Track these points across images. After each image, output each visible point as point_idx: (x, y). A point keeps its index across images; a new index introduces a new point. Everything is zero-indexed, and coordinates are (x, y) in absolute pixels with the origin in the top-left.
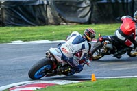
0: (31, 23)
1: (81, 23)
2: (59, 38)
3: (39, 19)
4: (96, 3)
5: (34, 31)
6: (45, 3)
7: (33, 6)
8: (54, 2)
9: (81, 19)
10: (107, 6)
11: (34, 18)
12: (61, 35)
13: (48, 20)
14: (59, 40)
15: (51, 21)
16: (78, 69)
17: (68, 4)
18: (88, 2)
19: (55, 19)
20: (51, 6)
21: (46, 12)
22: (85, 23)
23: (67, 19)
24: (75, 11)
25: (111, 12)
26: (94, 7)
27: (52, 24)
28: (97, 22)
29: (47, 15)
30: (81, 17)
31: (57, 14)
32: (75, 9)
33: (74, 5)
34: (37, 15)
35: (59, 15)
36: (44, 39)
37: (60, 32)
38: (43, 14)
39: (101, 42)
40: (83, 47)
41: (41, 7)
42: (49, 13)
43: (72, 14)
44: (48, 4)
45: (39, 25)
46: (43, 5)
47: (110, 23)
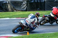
0: (1, 11)
1: (22, 11)
2: (13, 17)
3: (5, 9)
4: (29, 2)
5: (3, 14)
6: (7, 2)
7: (2, 4)
8: (11, 2)
9: (23, 9)
10: (33, 4)
11: (3, 9)
12: (14, 16)
13: (8, 9)
14: (13, 18)
15: (10, 10)
16: (33, 29)
17: (17, 3)
18: (26, 2)
19: (12, 9)
20: (10, 4)
21: (8, 6)
22: (24, 11)
23: (17, 9)
24: (20, 6)
25: (35, 6)
26: (28, 4)
27: (10, 11)
28: (29, 11)
29: (8, 8)
30: (23, 8)
31: (12, 7)
32: (20, 5)
33: (20, 3)
34: (4, 7)
35: (13, 7)
36: (7, 17)
37: (14, 15)
38: (7, 7)
39: (44, 17)
40: (35, 20)
41: (6, 4)
42: (9, 7)
43: (19, 7)
44: (9, 3)
45: (5, 12)
46: (6, 3)
47: (35, 11)
